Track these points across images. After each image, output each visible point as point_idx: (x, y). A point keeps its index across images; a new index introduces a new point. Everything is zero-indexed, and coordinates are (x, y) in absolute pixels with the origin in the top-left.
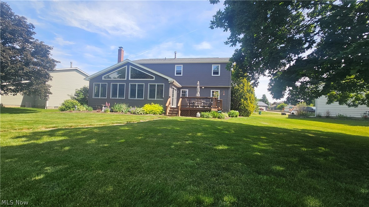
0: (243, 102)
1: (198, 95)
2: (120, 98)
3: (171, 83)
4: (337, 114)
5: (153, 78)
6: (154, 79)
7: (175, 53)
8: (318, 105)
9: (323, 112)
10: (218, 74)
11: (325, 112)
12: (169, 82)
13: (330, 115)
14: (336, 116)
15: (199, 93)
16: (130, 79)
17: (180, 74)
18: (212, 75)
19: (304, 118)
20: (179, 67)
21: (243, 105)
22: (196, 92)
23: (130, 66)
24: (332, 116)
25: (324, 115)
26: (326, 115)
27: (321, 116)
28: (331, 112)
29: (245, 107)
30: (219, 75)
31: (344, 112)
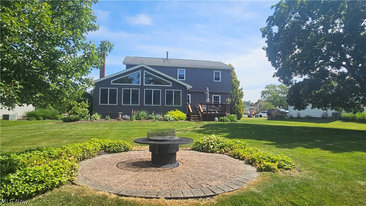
0: (237, 106)
1: (208, 101)
2: (133, 105)
4: (305, 115)
5: (170, 84)
6: (171, 86)
7: (167, 54)
8: (290, 109)
9: (295, 113)
11: (297, 113)
12: (188, 89)
13: (300, 116)
14: (304, 117)
15: (208, 99)
16: (144, 85)
17: (183, 78)
18: (214, 81)
19: (281, 119)
20: (181, 71)
21: (237, 109)
22: (206, 98)
23: (144, 71)
24: (302, 116)
25: (296, 117)
26: (297, 116)
27: (293, 117)
28: (301, 113)
29: (238, 110)
30: (220, 81)
31: (310, 113)
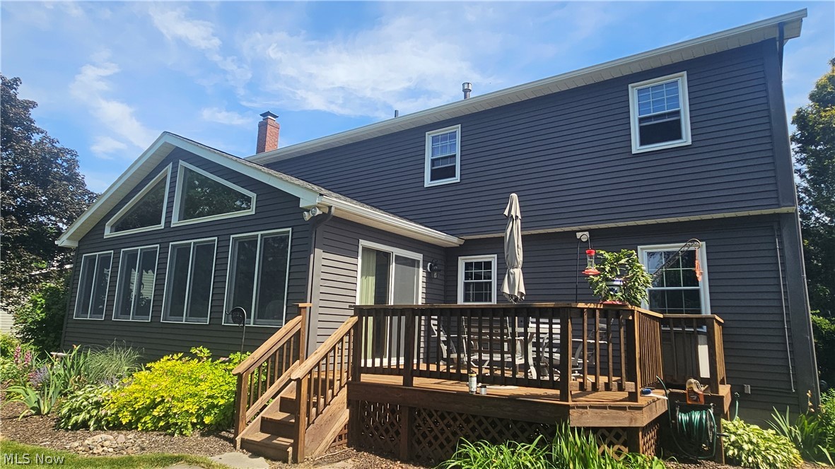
2: (137, 319)
3: (317, 220)
6: (253, 211)
10: (679, 137)
12: (307, 216)
16: (174, 222)
17: (450, 172)
18: (637, 149)
20: (445, 138)
23: (180, 164)
30: (687, 139)
